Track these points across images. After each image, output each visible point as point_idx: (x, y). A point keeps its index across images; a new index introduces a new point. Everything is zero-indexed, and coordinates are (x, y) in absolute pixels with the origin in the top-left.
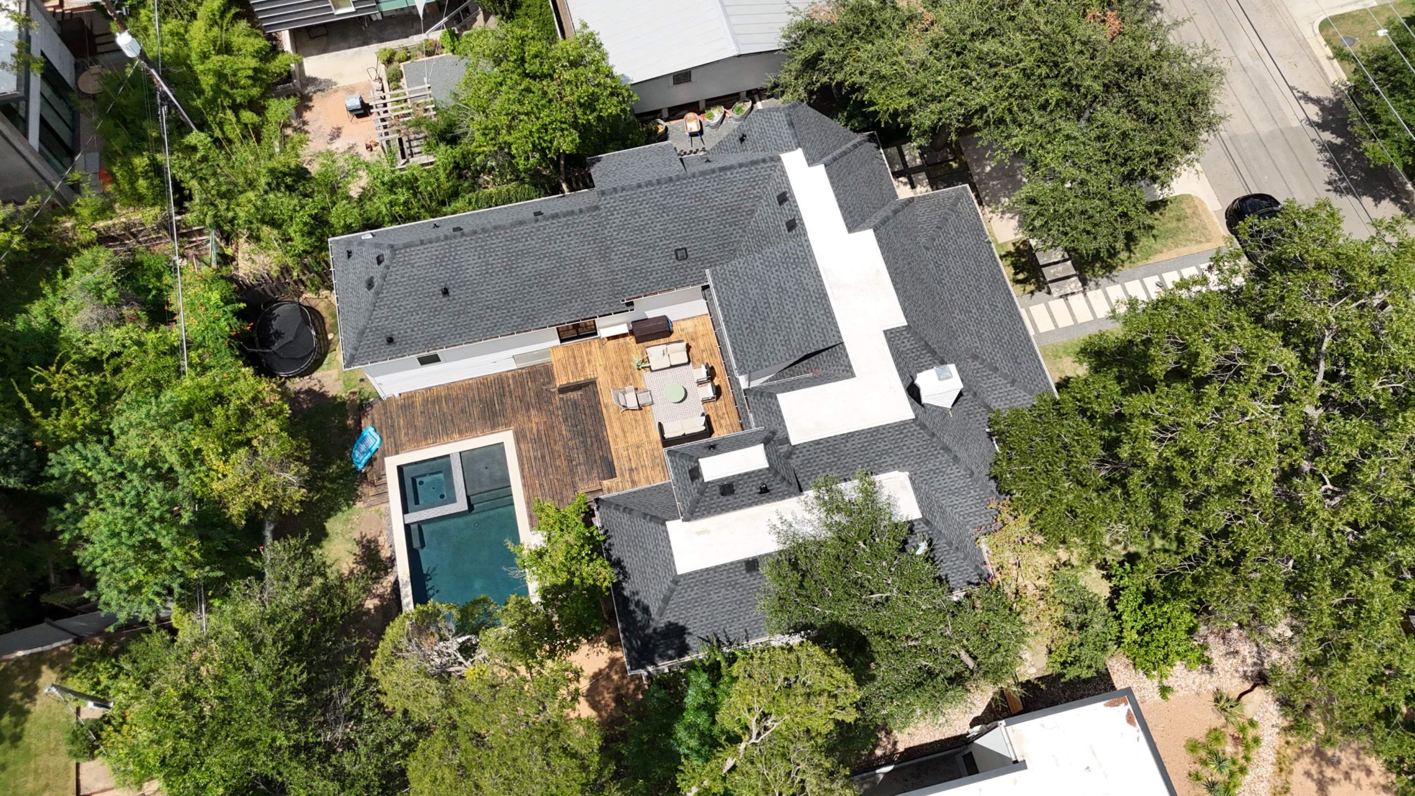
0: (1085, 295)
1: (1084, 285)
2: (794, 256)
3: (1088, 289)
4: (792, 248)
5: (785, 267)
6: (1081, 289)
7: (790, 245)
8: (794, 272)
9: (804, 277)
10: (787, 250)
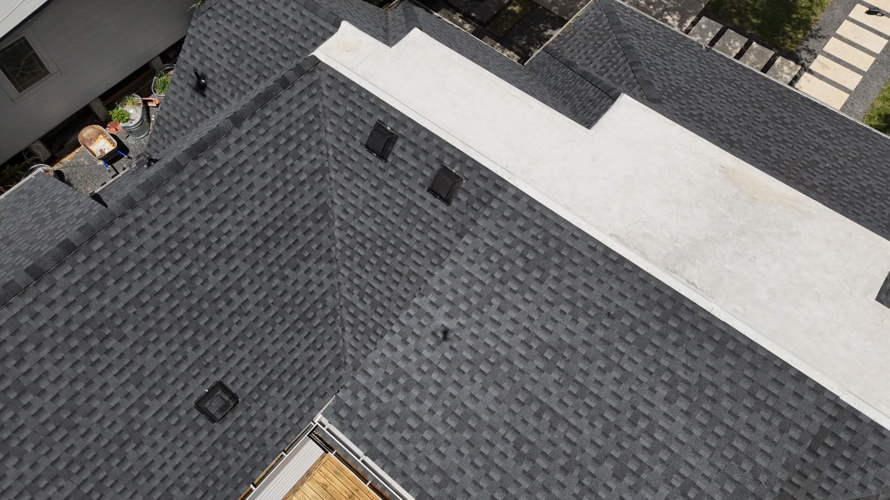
0: (811, 72)
1: (797, 61)
2: (517, 249)
3: (805, 63)
4: (496, 234)
5: (515, 288)
6: (799, 67)
7: (484, 229)
8: (549, 288)
9: (585, 285)
10: (489, 245)
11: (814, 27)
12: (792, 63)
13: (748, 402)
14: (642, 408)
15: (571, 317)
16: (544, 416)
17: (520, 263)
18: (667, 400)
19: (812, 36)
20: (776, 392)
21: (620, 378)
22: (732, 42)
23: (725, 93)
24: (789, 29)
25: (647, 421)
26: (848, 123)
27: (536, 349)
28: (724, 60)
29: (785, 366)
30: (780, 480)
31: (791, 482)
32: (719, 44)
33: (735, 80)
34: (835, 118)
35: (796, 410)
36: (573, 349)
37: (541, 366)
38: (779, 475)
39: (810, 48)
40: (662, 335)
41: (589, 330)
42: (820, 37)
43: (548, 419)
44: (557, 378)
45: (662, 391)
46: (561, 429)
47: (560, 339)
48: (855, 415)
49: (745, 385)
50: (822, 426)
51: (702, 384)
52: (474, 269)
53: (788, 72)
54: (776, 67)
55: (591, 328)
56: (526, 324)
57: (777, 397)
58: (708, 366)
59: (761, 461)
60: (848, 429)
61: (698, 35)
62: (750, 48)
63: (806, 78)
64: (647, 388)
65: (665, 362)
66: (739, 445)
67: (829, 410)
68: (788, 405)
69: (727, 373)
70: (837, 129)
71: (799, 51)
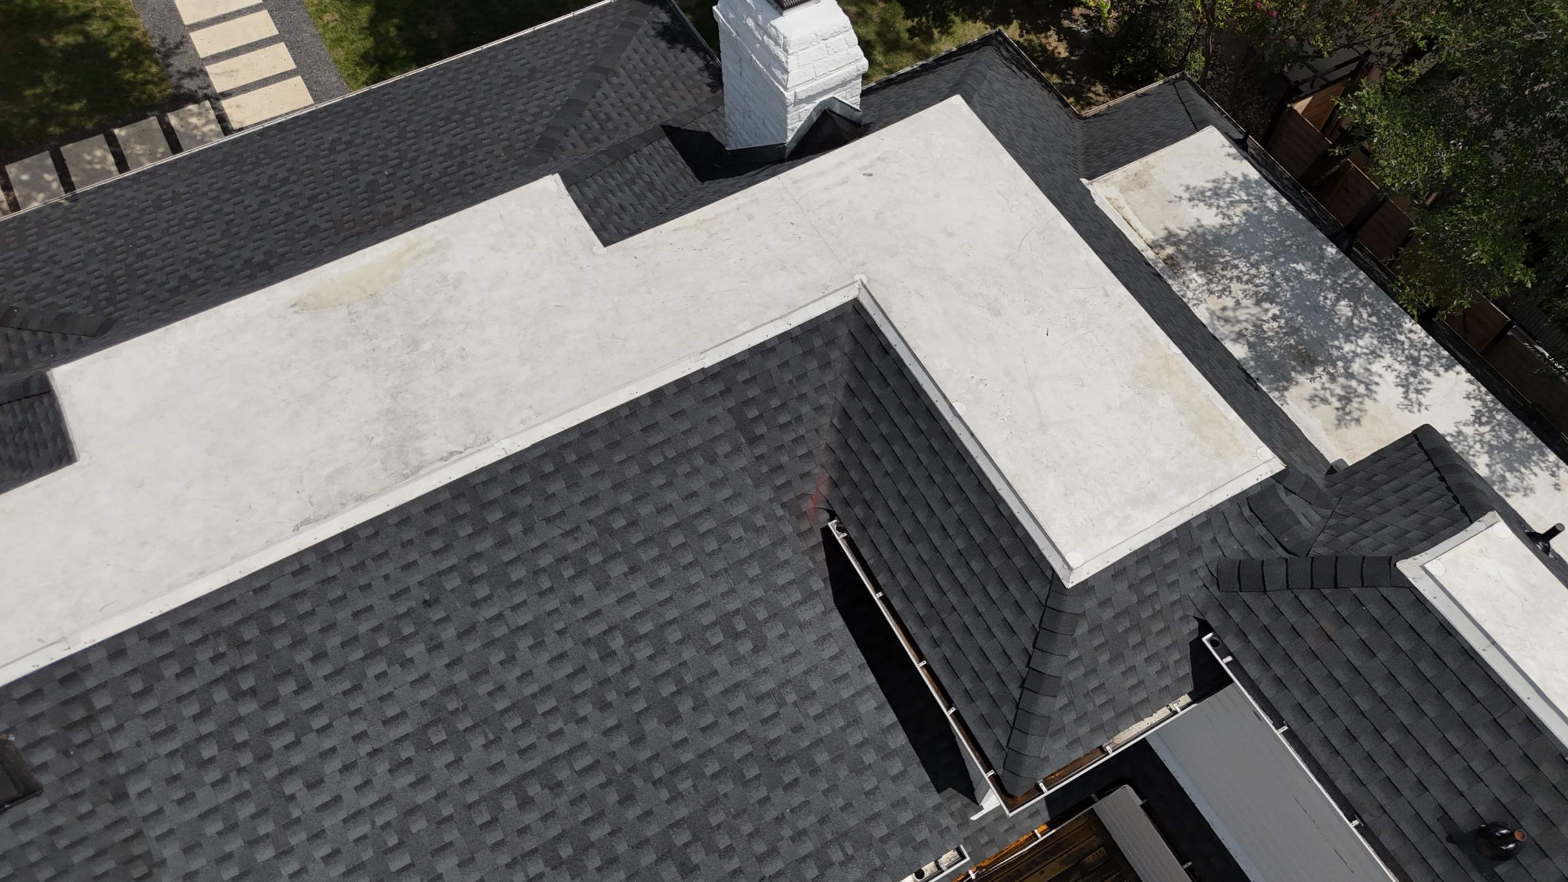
1: (193, 98)
2: (217, 700)
3: (205, 91)
4: (162, 726)
5: (290, 737)
6: (207, 103)
7: (139, 744)
8: (326, 677)
9: (356, 615)
10: (177, 750)
11: (155, 43)
12: (193, 107)
13: (658, 480)
14: (594, 630)
15: (397, 666)
16: (531, 794)
17: (247, 708)
18: (601, 587)
19: (167, 56)
20: (661, 438)
21: (535, 639)
22: (88, 158)
23: (172, 223)
24: (132, 75)
25: (617, 633)
26: (340, 108)
27: (416, 751)
28: (111, 189)
29: (633, 406)
30: (771, 501)
31: (779, 488)
32: (76, 176)
33: (159, 196)
34: (322, 118)
35: (694, 427)
36: (451, 689)
37: (450, 757)
38: (765, 498)
39: (184, 69)
40: (504, 542)
41: (435, 647)
42: (177, 47)
43: (538, 788)
44: (482, 741)
45: (584, 588)
46: (563, 774)
47: (423, 704)
48: (732, 364)
49: (633, 471)
50: (729, 410)
51: (601, 525)
52: (206, 798)
53: (203, 121)
54: (182, 130)
55: (433, 643)
56: (365, 748)
57: (668, 440)
58: (583, 503)
59: (738, 510)
60: (746, 382)
61: (34, 194)
62: (120, 142)
63: (230, 107)
64: (570, 606)
65: (545, 560)
66: (706, 525)
67: (713, 389)
68: (684, 433)
69: (605, 484)
70: (340, 127)
71: (178, 87)
